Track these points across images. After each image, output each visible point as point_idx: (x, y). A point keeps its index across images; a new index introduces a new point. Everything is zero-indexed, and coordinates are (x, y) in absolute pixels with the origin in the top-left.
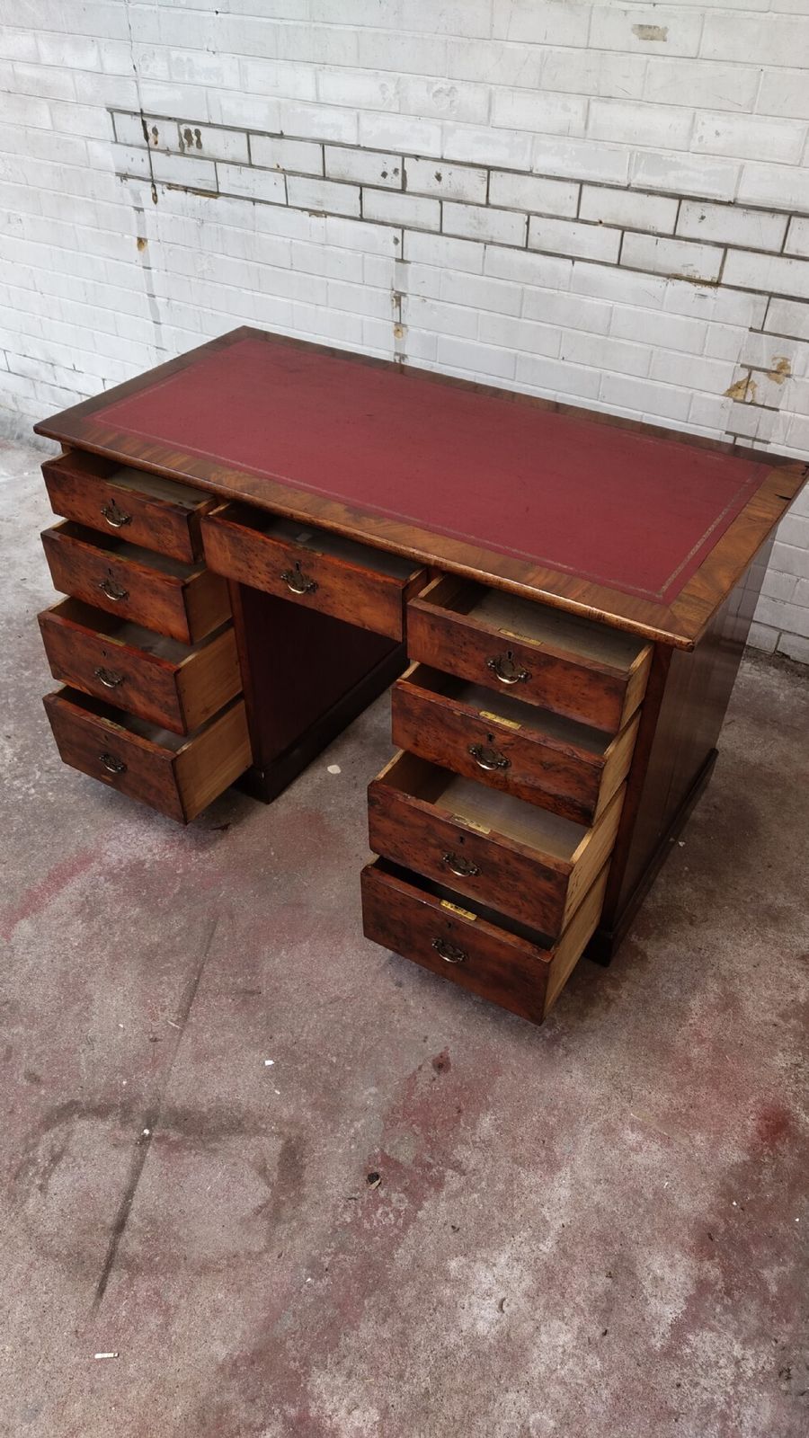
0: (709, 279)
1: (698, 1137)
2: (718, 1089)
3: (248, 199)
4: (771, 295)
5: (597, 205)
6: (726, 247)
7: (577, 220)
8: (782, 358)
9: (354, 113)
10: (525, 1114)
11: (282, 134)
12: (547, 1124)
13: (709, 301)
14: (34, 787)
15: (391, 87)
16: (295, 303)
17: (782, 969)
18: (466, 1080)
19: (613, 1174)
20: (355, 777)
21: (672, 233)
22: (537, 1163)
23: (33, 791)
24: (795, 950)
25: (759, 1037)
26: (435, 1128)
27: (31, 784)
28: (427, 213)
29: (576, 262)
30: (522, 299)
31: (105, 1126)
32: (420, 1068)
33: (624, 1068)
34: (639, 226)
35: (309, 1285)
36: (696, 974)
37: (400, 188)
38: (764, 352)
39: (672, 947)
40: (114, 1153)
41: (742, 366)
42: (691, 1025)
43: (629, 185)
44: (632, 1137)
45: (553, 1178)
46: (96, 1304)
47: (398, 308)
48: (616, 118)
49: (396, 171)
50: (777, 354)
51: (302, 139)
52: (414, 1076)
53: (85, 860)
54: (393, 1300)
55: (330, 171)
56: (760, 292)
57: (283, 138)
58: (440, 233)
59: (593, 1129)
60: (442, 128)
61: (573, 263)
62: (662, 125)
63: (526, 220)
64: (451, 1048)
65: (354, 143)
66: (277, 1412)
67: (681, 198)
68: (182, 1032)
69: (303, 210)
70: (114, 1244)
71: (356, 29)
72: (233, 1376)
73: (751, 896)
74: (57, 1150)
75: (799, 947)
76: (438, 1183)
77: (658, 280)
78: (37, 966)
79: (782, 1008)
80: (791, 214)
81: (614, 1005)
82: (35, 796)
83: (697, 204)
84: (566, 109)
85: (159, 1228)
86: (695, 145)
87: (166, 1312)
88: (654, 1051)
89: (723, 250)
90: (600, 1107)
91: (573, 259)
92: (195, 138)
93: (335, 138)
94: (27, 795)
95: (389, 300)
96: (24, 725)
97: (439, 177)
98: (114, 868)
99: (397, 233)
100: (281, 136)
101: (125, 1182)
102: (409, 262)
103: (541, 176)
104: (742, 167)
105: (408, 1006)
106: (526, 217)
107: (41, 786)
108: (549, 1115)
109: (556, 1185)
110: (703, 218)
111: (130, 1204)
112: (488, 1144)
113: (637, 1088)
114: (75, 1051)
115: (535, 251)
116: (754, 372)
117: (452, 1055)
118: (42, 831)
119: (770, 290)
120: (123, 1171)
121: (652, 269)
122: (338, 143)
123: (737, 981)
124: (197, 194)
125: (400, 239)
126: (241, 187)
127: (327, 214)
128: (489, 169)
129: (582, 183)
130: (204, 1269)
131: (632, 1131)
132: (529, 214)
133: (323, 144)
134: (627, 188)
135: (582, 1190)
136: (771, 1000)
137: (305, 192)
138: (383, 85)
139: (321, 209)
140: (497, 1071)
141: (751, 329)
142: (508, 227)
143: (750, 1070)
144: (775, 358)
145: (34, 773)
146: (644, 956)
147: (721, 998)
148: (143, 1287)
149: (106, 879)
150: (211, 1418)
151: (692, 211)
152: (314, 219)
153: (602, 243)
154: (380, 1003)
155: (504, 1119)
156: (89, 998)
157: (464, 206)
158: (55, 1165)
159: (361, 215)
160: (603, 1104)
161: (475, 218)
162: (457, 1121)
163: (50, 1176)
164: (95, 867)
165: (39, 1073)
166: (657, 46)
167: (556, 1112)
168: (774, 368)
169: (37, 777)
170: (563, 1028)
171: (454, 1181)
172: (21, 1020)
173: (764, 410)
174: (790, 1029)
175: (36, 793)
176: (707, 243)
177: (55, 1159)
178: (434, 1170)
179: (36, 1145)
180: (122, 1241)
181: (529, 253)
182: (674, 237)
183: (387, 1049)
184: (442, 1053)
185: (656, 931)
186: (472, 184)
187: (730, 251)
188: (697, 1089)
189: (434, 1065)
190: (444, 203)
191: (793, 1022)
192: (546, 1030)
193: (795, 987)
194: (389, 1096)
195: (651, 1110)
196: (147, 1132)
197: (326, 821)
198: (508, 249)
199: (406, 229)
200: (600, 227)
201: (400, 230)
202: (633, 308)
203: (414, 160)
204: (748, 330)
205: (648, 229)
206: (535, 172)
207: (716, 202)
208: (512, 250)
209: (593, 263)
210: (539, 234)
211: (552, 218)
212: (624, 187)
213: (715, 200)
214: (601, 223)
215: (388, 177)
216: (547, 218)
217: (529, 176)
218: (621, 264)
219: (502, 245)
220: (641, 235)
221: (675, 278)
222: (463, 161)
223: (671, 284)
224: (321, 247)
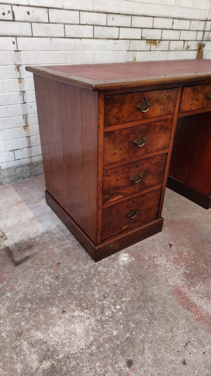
0: (117, 38)
4: (130, 40)
5: (86, 18)
7: (80, 24)
8: (135, 57)
13: (117, 44)
21: (106, 25)
23: (118, 307)
27: (112, 306)
28: (25, 29)
29: (81, 39)
30: (66, 56)
34: (97, 24)
37: (12, 19)
38: (131, 57)
43: (93, 10)
47: (19, 72)
49: (9, 12)
50: (134, 56)
56: (128, 39)
58: (32, 36)
61: (80, 40)
63: (64, 27)
67: (107, 13)
77: (104, 41)
80: (132, 15)
82: (123, 306)
83: (111, 15)
94: (120, 310)
95: (14, 69)
96: (57, 302)
97: (28, 13)
98: (186, 284)
99: (14, 39)
102: (20, 51)
103: (66, 10)
104: (120, 2)
106: (64, 25)
107: (115, 301)
110: (113, 19)
115: (68, 38)
118: (152, 307)
119: (130, 38)
121: (102, 38)
125: (15, 42)
128: (48, 8)
129: (80, 11)
132: (64, 24)
134: (92, 12)
142: (58, 30)
145: (103, 303)
149: (193, 287)
151: (110, 17)
157: (40, 24)
161: (45, 29)
164: (185, 290)
168: (133, 61)
169: (108, 303)
175: (120, 305)
176: (115, 27)
181: (66, 39)
182: (107, 26)
186: (42, 14)
187: (120, 28)
190: (32, 24)
198: (59, 39)
199: (17, 37)
200: (87, 26)
201: (15, 38)
202: (99, 51)
203: (17, 6)
204: (126, 51)
205: (100, 24)
206: (64, 8)
207: (116, 14)
208: (60, 39)
209: (86, 39)
210: (68, 31)
211: (72, 25)
212: (92, 11)
213: (115, 13)
214: (87, 24)
215: (6, 15)
216: (71, 25)
217: (62, 10)
218: (94, 37)
219: (56, 37)
220: (99, 27)
221: (108, 39)
222: (38, 6)
223: (108, 41)
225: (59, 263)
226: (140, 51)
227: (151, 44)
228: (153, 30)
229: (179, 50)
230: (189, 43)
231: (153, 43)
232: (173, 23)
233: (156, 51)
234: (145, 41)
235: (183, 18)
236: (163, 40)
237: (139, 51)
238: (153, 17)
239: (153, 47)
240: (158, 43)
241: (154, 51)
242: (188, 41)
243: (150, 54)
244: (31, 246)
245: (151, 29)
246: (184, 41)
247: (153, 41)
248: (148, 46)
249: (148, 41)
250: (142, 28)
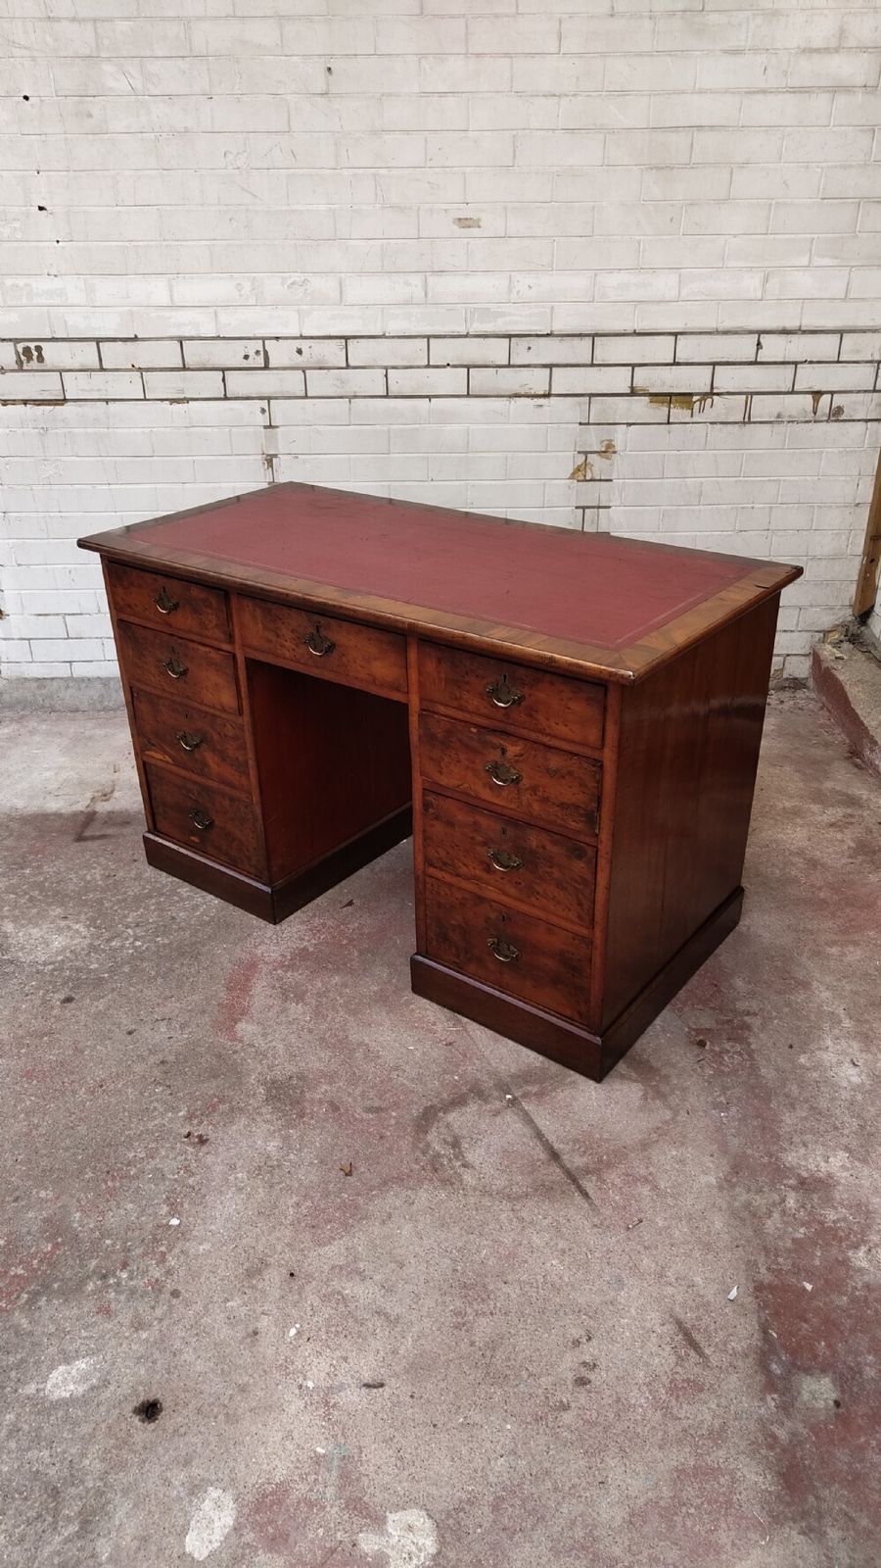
0: (542, 393)
3: (99, 400)
4: (591, 395)
5: (442, 351)
6: (550, 366)
7: (428, 366)
8: (608, 441)
9: (212, 310)
10: (758, 968)
11: (136, 337)
12: (777, 967)
13: (545, 408)
14: (136, 940)
15: (247, 286)
16: (159, 486)
17: (826, 835)
19: (843, 972)
22: (794, 988)
24: (822, 824)
25: (850, 873)
27: (132, 939)
28: (293, 382)
29: (432, 400)
30: (389, 438)
31: (472, 1108)
34: (480, 363)
35: (726, 1117)
37: (263, 366)
38: (594, 439)
40: (498, 1119)
41: (579, 452)
42: (804, 884)
43: (468, 333)
44: (834, 950)
45: (812, 991)
46: (590, 1204)
47: (270, 469)
48: (449, 287)
49: (257, 352)
50: (604, 438)
51: (158, 339)
53: (251, 967)
54: (787, 1096)
55: (189, 362)
56: (582, 395)
57: (138, 340)
58: (306, 397)
59: (807, 957)
60: (299, 312)
61: (430, 401)
62: (487, 287)
63: (385, 373)
65: (214, 335)
66: (783, 1187)
67: (509, 336)
68: (466, 1030)
69: (163, 400)
70: (562, 1167)
71: (208, 243)
72: (733, 1186)
74: (449, 1140)
75: (823, 821)
76: (748, 1027)
77: (503, 401)
78: (288, 1047)
79: (846, 854)
80: (594, 336)
82: (145, 945)
83: (524, 339)
84: (407, 284)
85: (585, 1143)
86: (514, 297)
87: (646, 1180)
88: (798, 905)
89: (548, 370)
90: (799, 945)
91: (429, 397)
92: (35, 354)
93: (193, 334)
95: (261, 464)
96: (71, 904)
97: (300, 352)
98: (282, 962)
99: (264, 404)
100: (136, 339)
101: (527, 1130)
102: (277, 427)
103: (393, 337)
104: (552, 308)
106: (385, 371)
109: (818, 992)
110: (529, 348)
111: (547, 1140)
112: (752, 993)
114: (391, 1079)
115: (396, 397)
116: (589, 455)
118: (183, 965)
119: (589, 392)
120: (519, 1125)
121: (496, 394)
122: (197, 337)
124: (39, 405)
125: (267, 409)
126: (91, 390)
127: (187, 400)
128: (346, 338)
129: (428, 337)
130: (645, 1145)
131: (831, 947)
132: (386, 368)
133: (181, 340)
134: (466, 336)
135: (836, 988)
136: (836, 853)
137: (161, 384)
138: (239, 284)
139: (182, 396)
141: (580, 424)
142: (373, 382)
144: (602, 442)
145: (125, 931)
148: (614, 1177)
149: (283, 970)
150: (746, 1214)
151: (520, 345)
152: (176, 406)
153: (454, 380)
155: (748, 977)
156: (360, 1044)
157: (325, 371)
158: (459, 1148)
159: (225, 395)
160: (799, 942)
161: (337, 380)
163: (463, 1156)
164: (265, 967)
165: (376, 1104)
166: (474, 231)
167: (776, 959)
168: (603, 449)
169: (132, 933)
171: (755, 1022)
172: (321, 1082)
173: (602, 483)
175: (144, 943)
176: (535, 366)
177: (456, 1144)
178: (735, 1021)
179: (428, 1145)
180: (566, 1162)
181: (390, 399)
182: (509, 366)
186: (333, 352)
187: (554, 369)
188: (843, 911)
190: (307, 371)
195: (830, 933)
196: (509, 1096)
198: (371, 399)
199: (272, 399)
200: (449, 368)
201: (266, 401)
202: (485, 426)
203: (275, 341)
204: (577, 425)
205: (490, 363)
206: (386, 335)
207: (538, 336)
208: (374, 399)
209: (447, 398)
210: (397, 382)
211: (408, 368)
212: (464, 335)
213: (536, 334)
214: (449, 365)
215: (250, 358)
216: (404, 369)
217: (382, 338)
218: (470, 394)
219: (365, 397)
220: (486, 369)
221: (515, 397)
222: (321, 335)
223: (513, 402)
224: (185, 430)
225: (135, 861)
226: (629, 424)
227: (672, 406)
228: (673, 367)
229: (793, 422)
230: (838, 400)
231: (677, 402)
232: (759, 344)
233: (693, 423)
234: (647, 399)
235: (803, 328)
236: (718, 394)
237: (623, 424)
238: (676, 334)
239: (679, 413)
240: (698, 403)
241: (683, 423)
242: (832, 393)
243: (669, 433)
244: (128, 823)
245: (669, 367)
246: (817, 394)
247: (678, 398)
248: (660, 412)
249: (656, 397)
250: (633, 366)
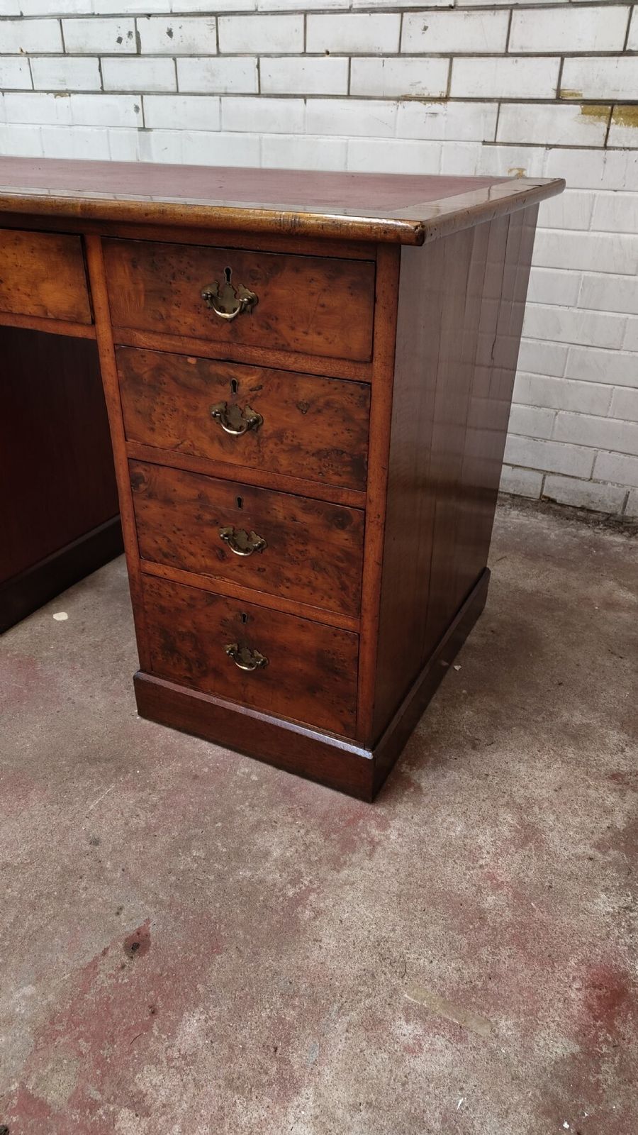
0: (438, 95)
1: (502, 1023)
2: (524, 949)
4: (501, 101)
5: (320, 32)
6: (450, 56)
7: (304, 54)
8: (518, 169)
10: (251, 1007)
11: (22, 14)
12: (281, 1021)
13: (440, 118)
17: (591, 792)
18: (171, 963)
19: (379, 1092)
20: (83, 623)
21: (396, 51)
22: (263, 1086)
24: (603, 769)
25: (572, 876)
26: (113, 1042)
28: (164, 73)
29: (308, 101)
30: (261, 150)
32: (104, 953)
33: (394, 930)
34: (364, 50)
36: (483, 804)
37: (135, 52)
38: (500, 165)
39: (453, 775)
42: (481, 867)
43: (351, 7)
44: (407, 1030)
45: (286, 1108)
49: (130, 34)
50: (512, 166)
51: (40, 17)
52: (94, 965)
55: (70, 49)
56: (490, 100)
57: (23, 19)
58: (177, 93)
59: (350, 1023)
61: (305, 102)
63: (256, 63)
64: (155, 920)
65: (89, 12)
67: (402, 11)
69: (48, 92)
73: (543, 715)
75: (607, 765)
77: (388, 105)
79: (596, 837)
80: (512, 8)
81: (379, 848)
83: (418, 14)
88: (434, 904)
89: (448, 60)
90: (361, 988)
91: (304, 97)
93: (70, 11)
97: (170, 33)
99: (136, 100)
100: (21, 17)
102: (150, 130)
103: (266, 13)
105: (103, 869)
106: (257, 59)
108: (287, 1005)
109: (291, 1118)
110: (425, 28)
112: (190, 1059)
113: (413, 956)
115: (269, 96)
117: (152, 930)
119: (498, 95)
121: (382, 95)
122: (74, 15)
123: (536, 809)
125: (140, 107)
127: (70, 93)
128: (216, 14)
129: (306, 13)
131: (407, 1021)
132: (258, 56)
133: (60, 18)
134: (349, 11)
135: (330, 1126)
136: (581, 828)
137: (50, 72)
139: (63, 88)
140: (216, 949)
141: (484, 143)
142: (239, 74)
143: (565, 919)
144: (511, 170)
146: (419, 788)
147: (517, 831)
151: (414, 23)
152: (60, 100)
153: (331, 74)
154: (64, 868)
155: (219, 1019)
157: (196, 59)
159: (102, 87)
160: (365, 983)
161: (208, 71)
162: (148, 1027)
167: (296, 1002)
170: (310, 882)
174: (610, 862)
176: (432, 55)
178: (101, 1112)
181: (263, 99)
182: (399, 54)
183: (61, 929)
184: (139, 929)
185: (432, 759)
186: (202, 35)
187: (455, 60)
188: (497, 951)
189: (126, 947)
190: (178, 60)
191: (613, 853)
192: (289, 886)
193: (609, 811)
194: (51, 997)
195: (434, 987)
197: (39, 666)
198: (242, 98)
199: (145, 94)
200: (327, 58)
201: (140, 97)
202: (367, 140)
203: (146, 19)
204: (481, 143)
205: (374, 51)
206: (260, 10)
207: (437, 9)
208: (246, 98)
209: (325, 98)
210: (270, 76)
211: (281, 57)
212: (347, 10)
213: (436, 6)
214: (328, 53)
215: (124, 42)
216: (276, 57)
217: (255, 15)
218: (351, 94)
219: (236, 95)
220: (368, 58)
221: (405, 100)
222: (192, 11)
223: (400, 107)
224: (68, 129)
226: (549, 147)
227: (613, 120)
228: (622, 59)
231: (620, 114)
234: (577, 108)
237: (542, 145)
239: (624, 133)
241: (624, 149)
243: (605, 162)
245: (615, 58)
247: (623, 108)
248: (593, 131)
249: (591, 105)
250: (562, 56)
